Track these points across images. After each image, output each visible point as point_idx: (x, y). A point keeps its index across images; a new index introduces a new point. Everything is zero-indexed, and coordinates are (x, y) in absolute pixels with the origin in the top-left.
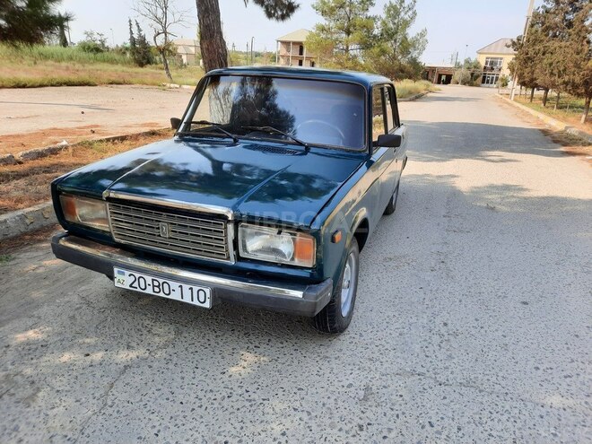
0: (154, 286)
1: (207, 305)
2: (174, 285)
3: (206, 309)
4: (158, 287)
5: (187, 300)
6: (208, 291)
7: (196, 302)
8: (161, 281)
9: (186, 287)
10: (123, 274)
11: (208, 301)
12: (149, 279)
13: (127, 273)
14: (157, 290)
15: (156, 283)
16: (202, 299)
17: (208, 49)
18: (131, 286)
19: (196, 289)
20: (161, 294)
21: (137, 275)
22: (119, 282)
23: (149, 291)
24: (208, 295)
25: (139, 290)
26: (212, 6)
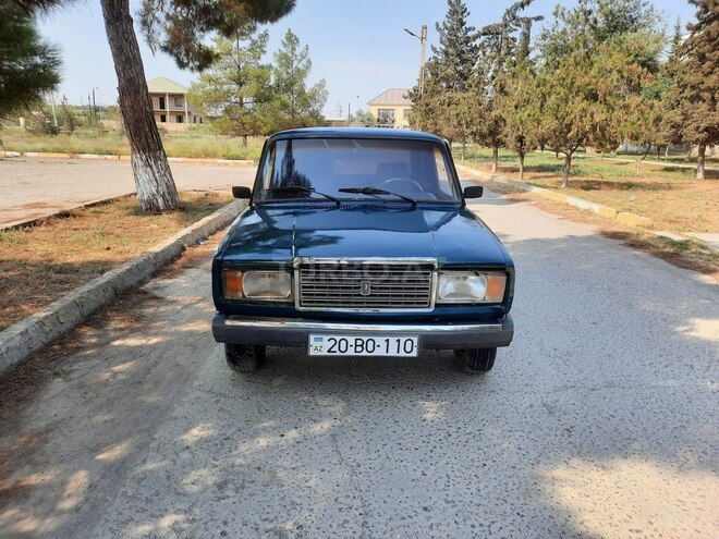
0: (356, 346)
1: (414, 354)
2: (380, 340)
3: (413, 358)
4: (362, 346)
5: (393, 352)
6: (415, 340)
7: (402, 354)
8: (365, 339)
9: (393, 340)
10: (321, 339)
11: (415, 349)
12: (351, 340)
13: (326, 338)
14: (359, 349)
15: (359, 343)
16: (408, 349)
17: (132, 107)
18: (329, 351)
19: (403, 340)
20: (365, 353)
21: (338, 338)
22: (316, 349)
23: (351, 352)
24: (416, 344)
25: (338, 353)
26: (134, 56)
